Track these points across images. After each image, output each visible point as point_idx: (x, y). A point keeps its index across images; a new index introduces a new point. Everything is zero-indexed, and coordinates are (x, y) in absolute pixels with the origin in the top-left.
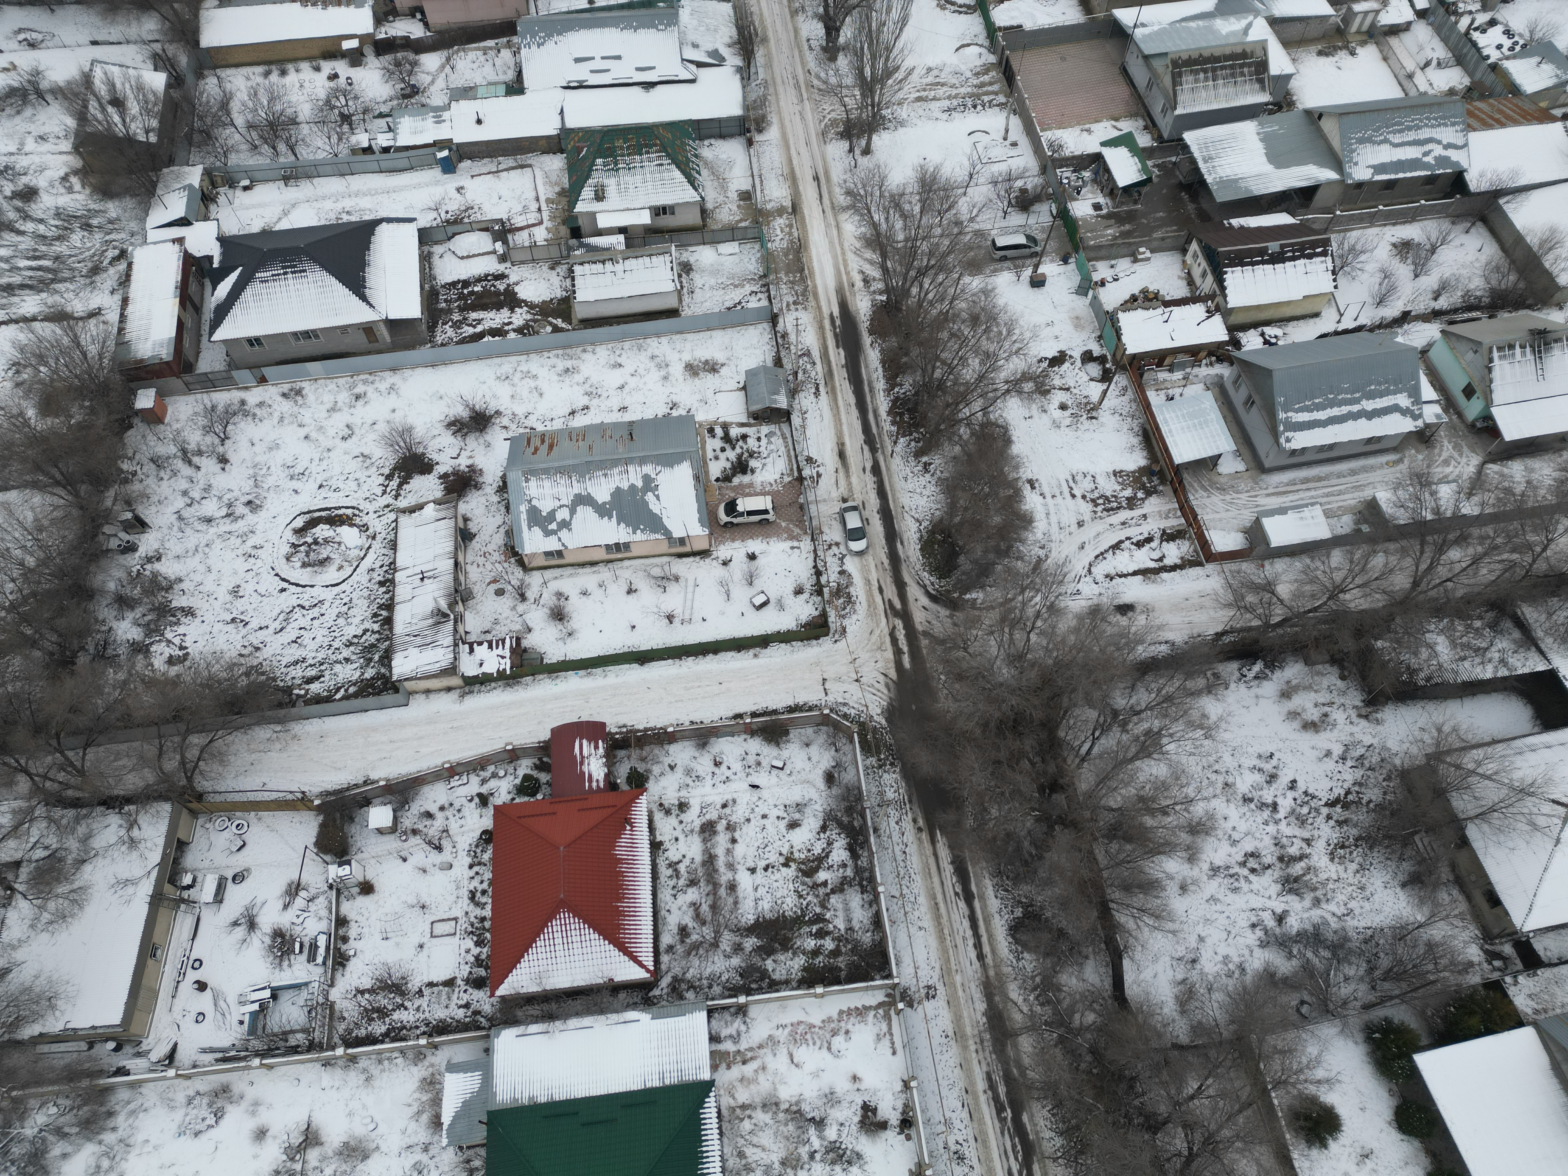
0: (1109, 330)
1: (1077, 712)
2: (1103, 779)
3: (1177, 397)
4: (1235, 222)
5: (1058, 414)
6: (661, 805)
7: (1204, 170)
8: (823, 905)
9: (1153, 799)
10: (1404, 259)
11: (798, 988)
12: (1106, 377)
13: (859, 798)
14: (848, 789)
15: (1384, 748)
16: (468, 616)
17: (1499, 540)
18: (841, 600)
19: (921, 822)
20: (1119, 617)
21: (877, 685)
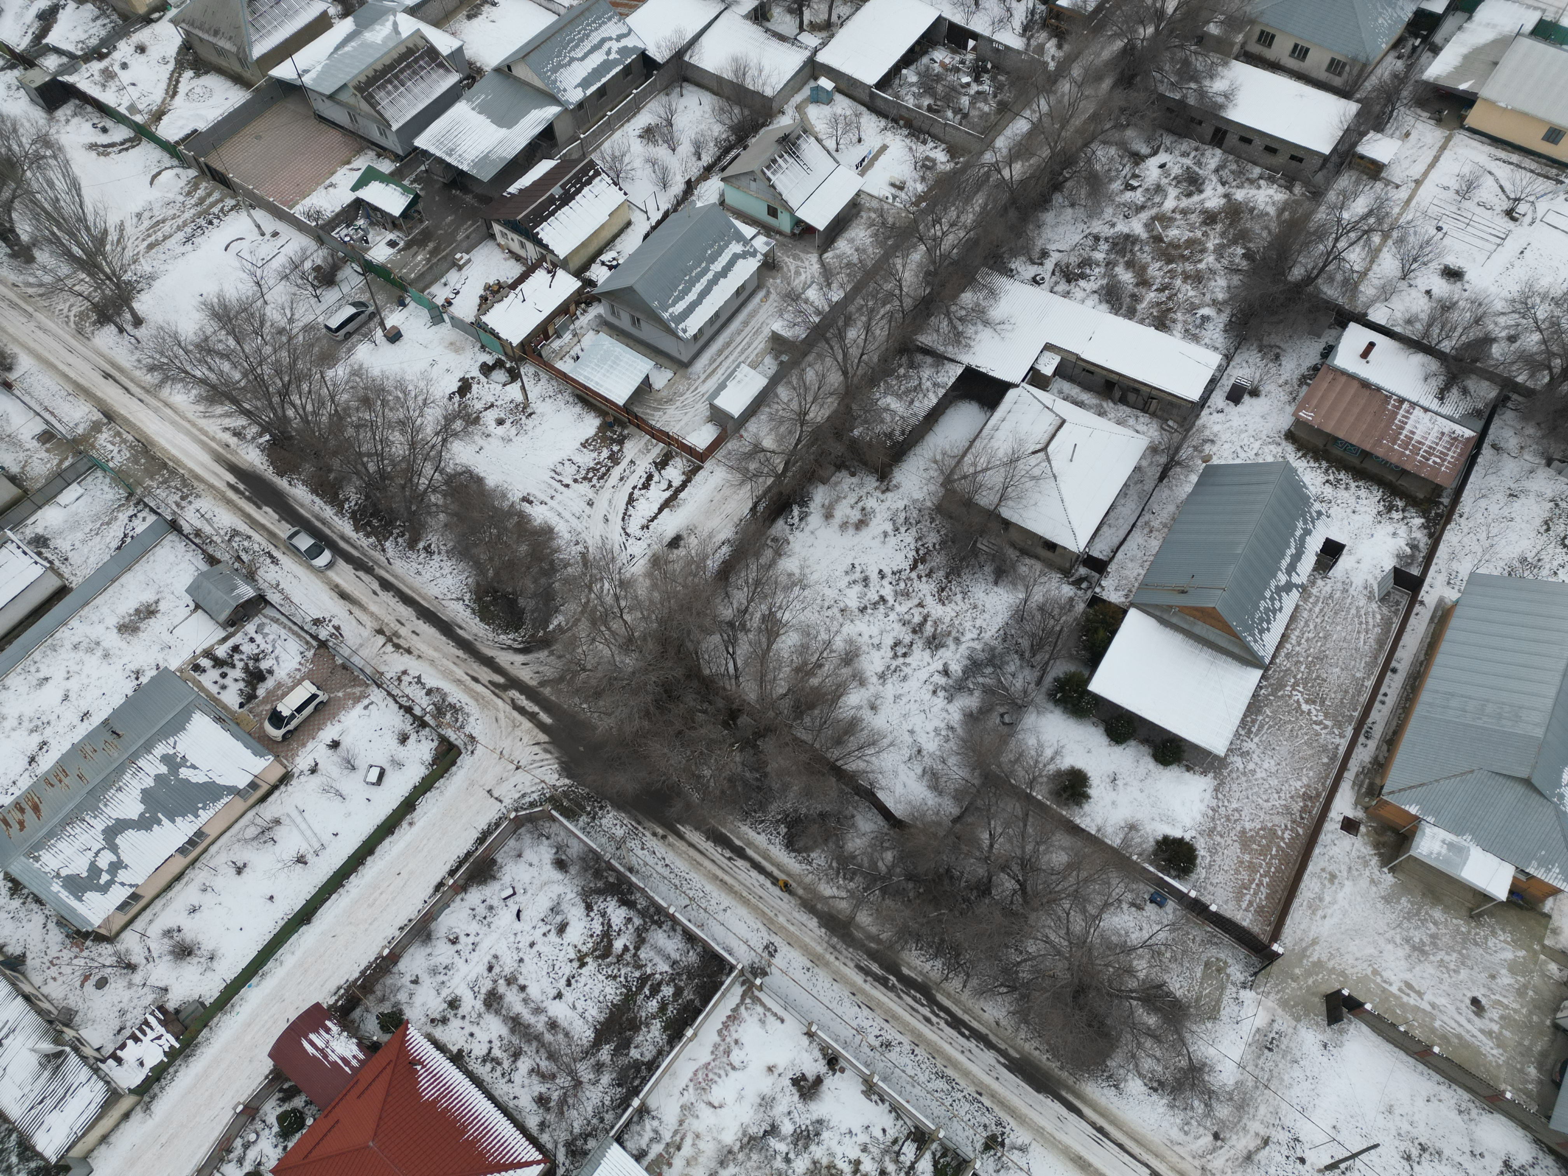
0: (485, 337)
1: (704, 646)
2: (762, 680)
3: (580, 354)
4: (513, 189)
5: (500, 430)
6: (433, 1021)
7: (455, 163)
8: (638, 966)
9: (805, 663)
10: (655, 143)
11: (672, 1048)
12: (514, 376)
13: (597, 857)
14: (583, 859)
15: (915, 501)
16: (85, 1033)
17: (870, 303)
18: (448, 716)
19: (660, 831)
20: (675, 551)
21: (537, 758)
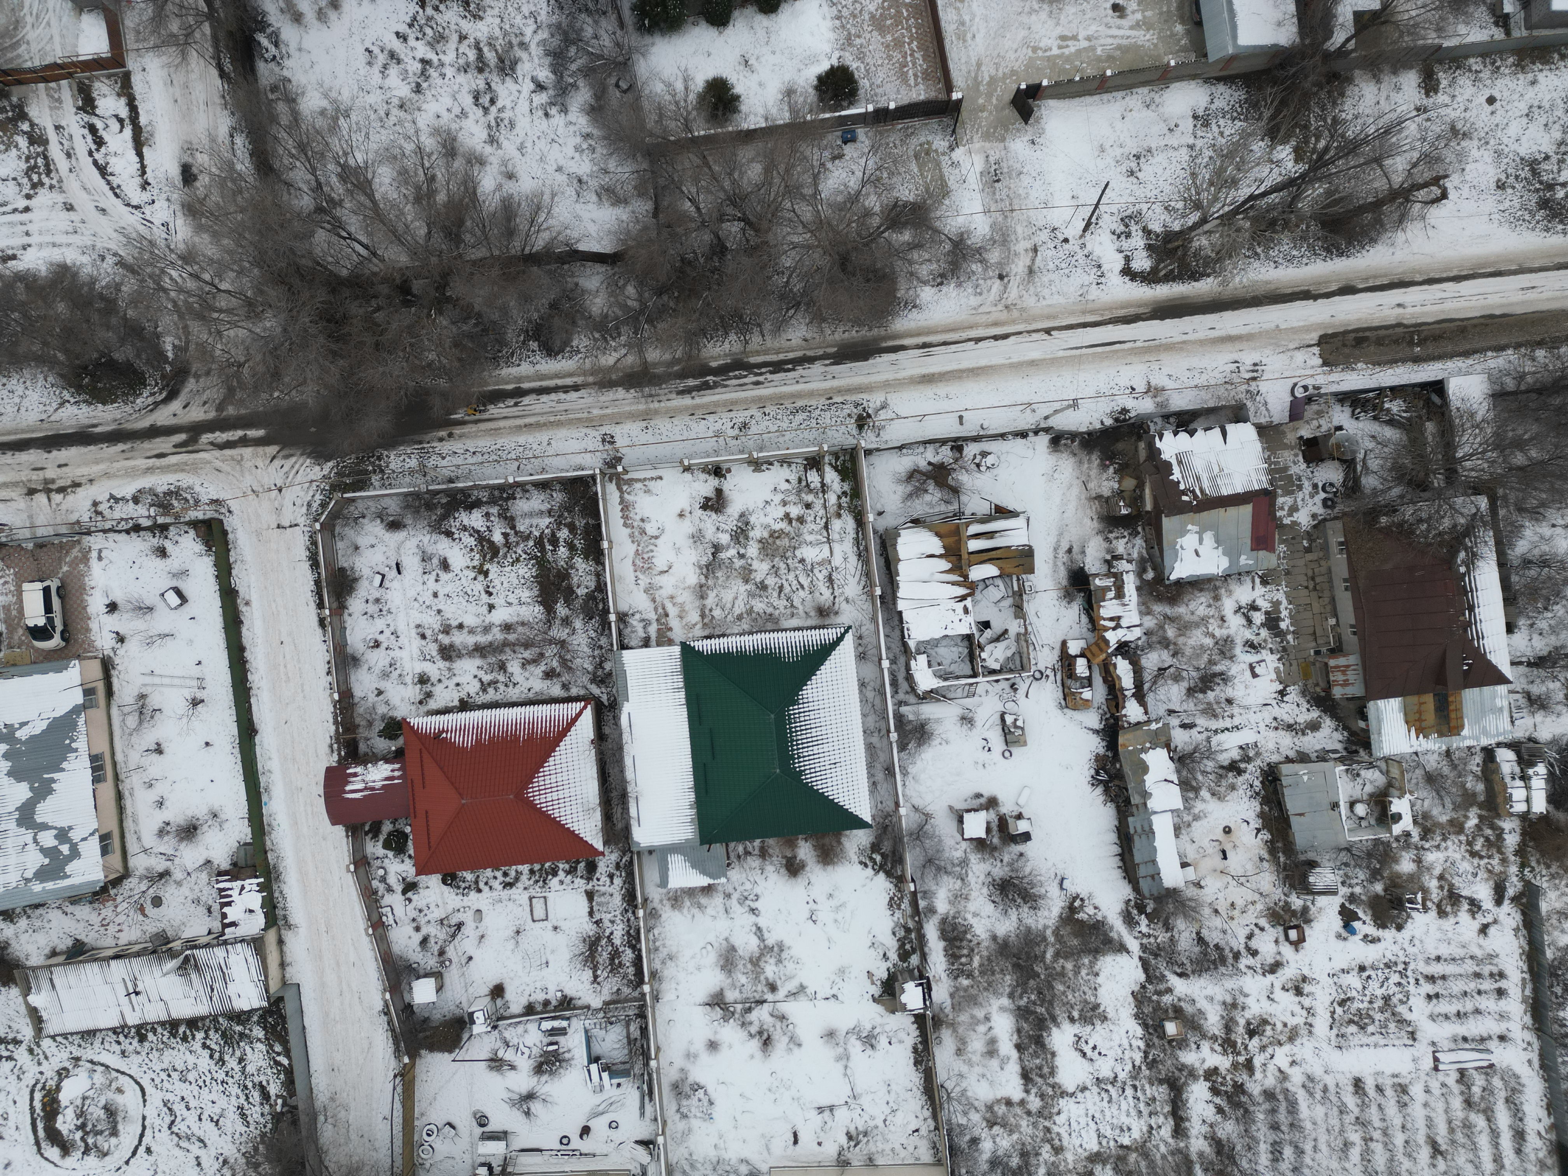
1: (318, 251)
2: (396, 236)
6: (421, 702)
8: (527, 538)
11: (603, 565)
13: (416, 495)
14: (407, 507)
16: (187, 934)
18: (175, 503)
19: (443, 433)
20: (198, 184)
21: (286, 469)
